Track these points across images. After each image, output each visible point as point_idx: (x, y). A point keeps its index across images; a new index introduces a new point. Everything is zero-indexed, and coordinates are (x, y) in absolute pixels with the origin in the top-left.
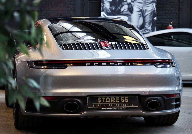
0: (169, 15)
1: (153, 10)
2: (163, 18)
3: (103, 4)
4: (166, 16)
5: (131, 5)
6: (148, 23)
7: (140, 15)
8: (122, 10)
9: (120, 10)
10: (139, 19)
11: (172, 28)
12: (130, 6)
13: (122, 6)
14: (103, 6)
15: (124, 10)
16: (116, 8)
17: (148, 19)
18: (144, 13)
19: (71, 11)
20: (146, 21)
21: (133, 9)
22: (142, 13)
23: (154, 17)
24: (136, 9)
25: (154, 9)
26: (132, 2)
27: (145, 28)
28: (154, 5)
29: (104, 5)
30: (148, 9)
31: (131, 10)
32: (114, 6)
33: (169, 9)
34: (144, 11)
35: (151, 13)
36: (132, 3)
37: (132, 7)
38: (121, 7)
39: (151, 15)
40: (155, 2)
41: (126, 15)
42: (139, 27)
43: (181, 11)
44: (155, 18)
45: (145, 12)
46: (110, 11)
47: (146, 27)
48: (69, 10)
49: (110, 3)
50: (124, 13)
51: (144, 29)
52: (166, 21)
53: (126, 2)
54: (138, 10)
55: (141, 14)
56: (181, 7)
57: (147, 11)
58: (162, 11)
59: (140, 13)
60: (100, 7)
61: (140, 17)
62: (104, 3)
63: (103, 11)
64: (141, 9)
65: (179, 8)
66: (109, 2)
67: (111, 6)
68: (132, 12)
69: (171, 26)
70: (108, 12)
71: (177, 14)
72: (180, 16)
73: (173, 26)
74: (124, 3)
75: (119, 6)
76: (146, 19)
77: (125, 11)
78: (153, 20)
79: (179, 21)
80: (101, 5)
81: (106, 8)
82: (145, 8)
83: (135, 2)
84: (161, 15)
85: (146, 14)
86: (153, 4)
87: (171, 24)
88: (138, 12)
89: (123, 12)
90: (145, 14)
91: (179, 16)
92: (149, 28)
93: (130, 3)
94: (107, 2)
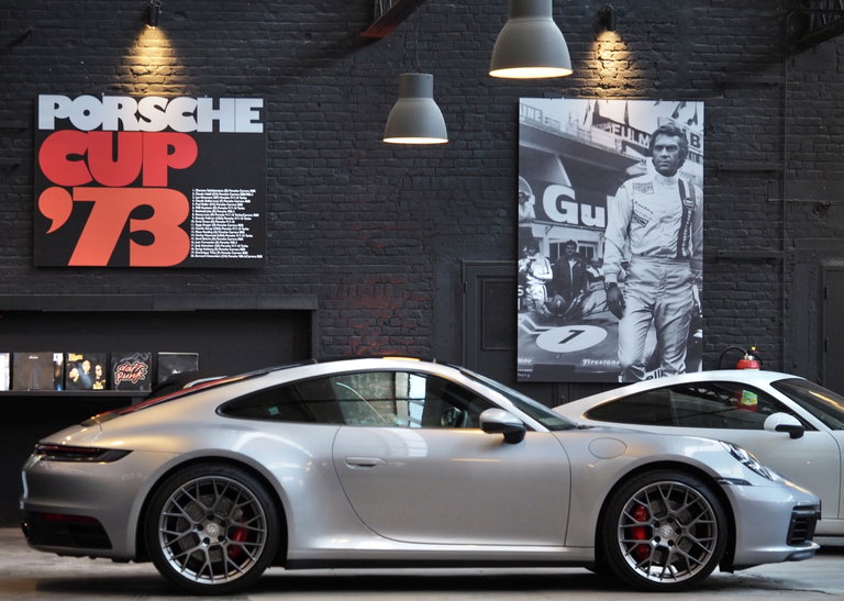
0: (746, 322)
1: (690, 308)
2: (729, 334)
3: (524, 289)
4: (735, 326)
5: (619, 289)
6: (673, 349)
7: (646, 324)
8: (588, 306)
9: (580, 307)
10: (646, 335)
11: (755, 364)
12: (614, 294)
13: (588, 294)
14: (526, 293)
15: (594, 306)
16: (569, 299)
17: (673, 337)
18: (661, 315)
19: (419, 311)
20: (668, 344)
21: (623, 302)
22: (655, 316)
23: (693, 330)
24: (632, 304)
25: (696, 302)
26: (620, 281)
27: (665, 364)
28: (696, 289)
29: (527, 290)
30: (673, 304)
31: (617, 307)
32: (559, 293)
33: (745, 303)
34: (663, 311)
35: (685, 316)
36: (619, 285)
37: (621, 297)
38: (583, 299)
39: (683, 323)
40: (698, 282)
41: (600, 323)
42: (643, 362)
43: (787, 308)
44: (699, 334)
45: (665, 314)
46: (546, 310)
47: (669, 361)
48: (415, 308)
49: (547, 283)
50: (594, 317)
51: (662, 368)
52: (735, 342)
53: (601, 282)
54: (642, 306)
55: (650, 320)
56: (785, 295)
57: (673, 310)
58: (722, 310)
59: (649, 316)
60: (517, 297)
61: (648, 328)
62: (529, 286)
63: (525, 309)
64: (652, 303)
65: (781, 299)
66: (544, 280)
67: (550, 293)
68: (620, 316)
69: (751, 358)
70: (542, 312)
71: (773, 319)
72: (785, 327)
73: (756, 358)
74: (593, 284)
75: (576, 296)
76: (667, 337)
77: (596, 309)
78: (691, 339)
79: (781, 343)
80: (517, 292)
81: (534, 300)
82: (665, 301)
83: (629, 281)
84: (720, 324)
85: (669, 318)
86: (690, 288)
87: (750, 353)
88: (642, 314)
89: (590, 312)
90: (664, 320)
91: (782, 324)
92: (676, 366)
93: (613, 285)
94: (537, 281)
